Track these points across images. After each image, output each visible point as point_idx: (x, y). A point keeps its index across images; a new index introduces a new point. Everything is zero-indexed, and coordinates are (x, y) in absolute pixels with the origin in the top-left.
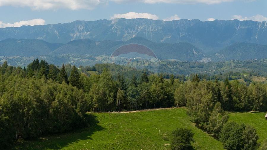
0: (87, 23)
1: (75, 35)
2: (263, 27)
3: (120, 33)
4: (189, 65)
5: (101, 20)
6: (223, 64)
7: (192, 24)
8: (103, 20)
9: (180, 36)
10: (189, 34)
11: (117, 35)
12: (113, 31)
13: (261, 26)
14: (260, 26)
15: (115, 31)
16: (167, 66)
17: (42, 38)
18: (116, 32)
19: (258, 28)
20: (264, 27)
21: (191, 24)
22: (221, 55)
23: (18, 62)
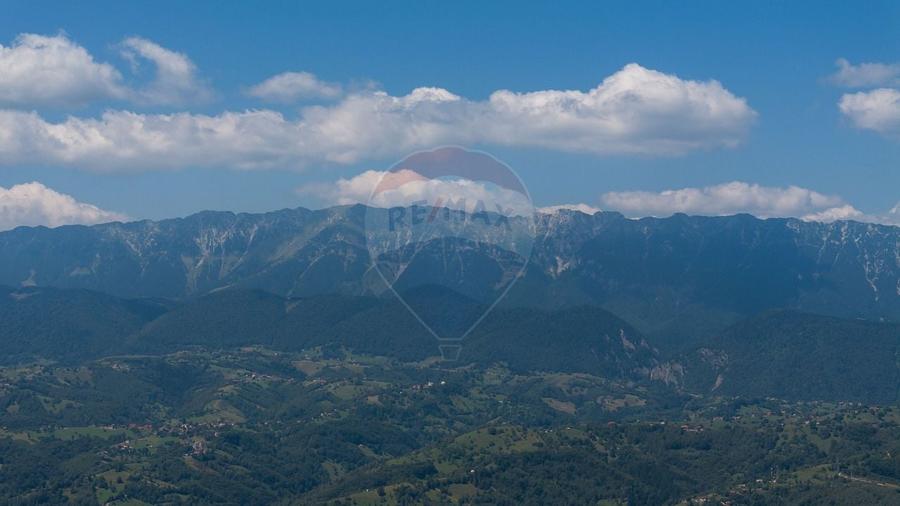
0: (238, 219)
1: (201, 262)
2: (837, 243)
3: (355, 256)
4: (664, 438)
5: (288, 210)
6: (780, 435)
7: (598, 228)
8: (295, 211)
9: (560, 270)
10: (590, 262)
11: (345, 264)
12: (333, 251)
13: (828, 240)
14: (825, 239)
15: (337, 252)
16: (592, 446)
17: (89, 273)
18: (340, 253)
19: (821, 246)
20: (839, 240)
21: (594, 229)
22: (716, 354)
23: (48, 399)
